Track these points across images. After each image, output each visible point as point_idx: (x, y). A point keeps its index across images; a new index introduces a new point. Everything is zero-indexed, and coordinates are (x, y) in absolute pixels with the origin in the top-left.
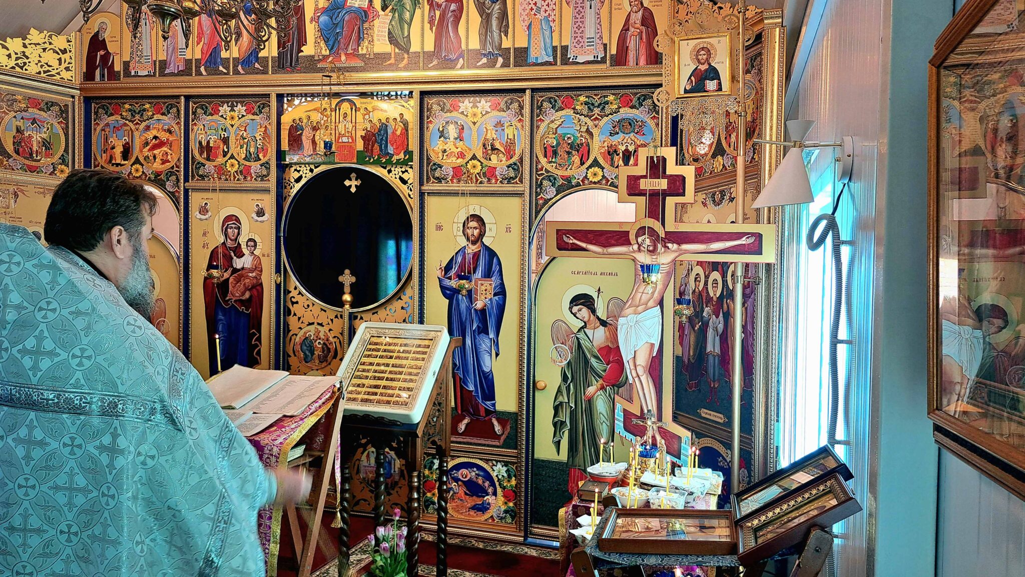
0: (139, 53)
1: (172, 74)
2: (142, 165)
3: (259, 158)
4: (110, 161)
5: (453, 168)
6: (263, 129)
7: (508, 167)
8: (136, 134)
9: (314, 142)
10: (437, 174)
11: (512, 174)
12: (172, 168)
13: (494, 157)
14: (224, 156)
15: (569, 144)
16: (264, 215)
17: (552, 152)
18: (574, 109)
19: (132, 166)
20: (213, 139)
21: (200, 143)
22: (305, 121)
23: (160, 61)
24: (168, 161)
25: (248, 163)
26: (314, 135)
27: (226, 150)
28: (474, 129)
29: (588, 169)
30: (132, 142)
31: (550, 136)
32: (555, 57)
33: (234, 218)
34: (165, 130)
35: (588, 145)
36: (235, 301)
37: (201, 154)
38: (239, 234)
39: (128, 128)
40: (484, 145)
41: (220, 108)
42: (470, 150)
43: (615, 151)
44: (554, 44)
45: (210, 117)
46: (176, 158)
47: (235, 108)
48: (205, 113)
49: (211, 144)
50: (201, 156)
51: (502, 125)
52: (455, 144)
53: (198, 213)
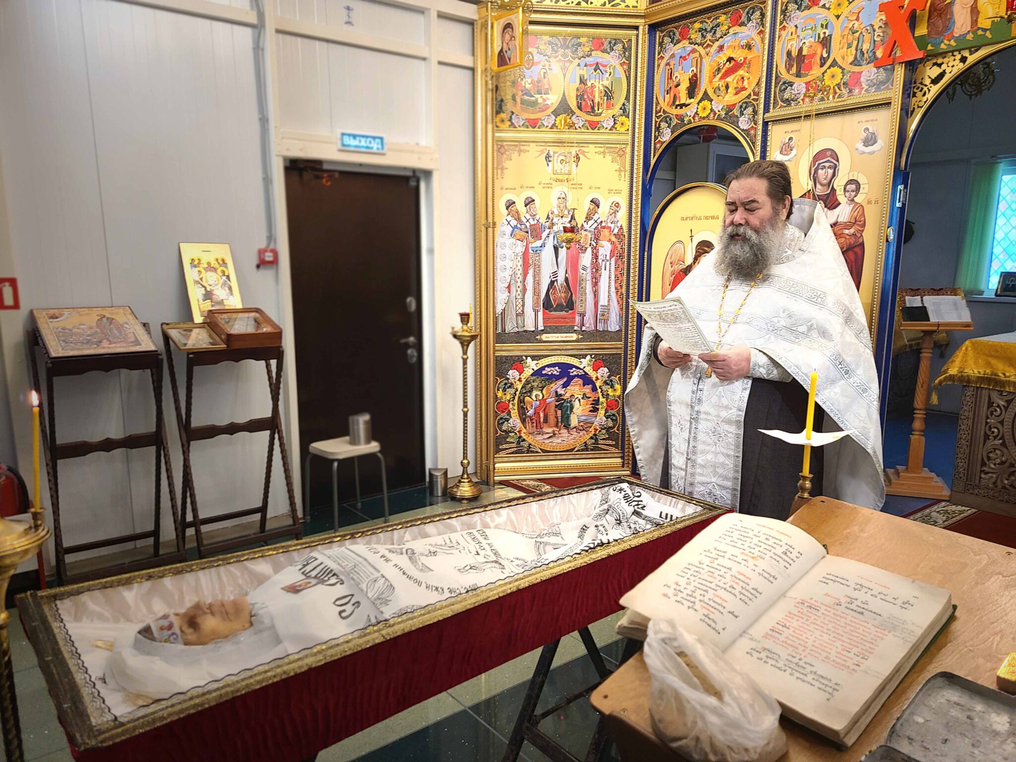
2: (711, 100)
3: (874, 56)
4: (674, 102)
8: (706, 61)
14: (822, 66)
20: (808, 42)
21: (789, 54)
24: (744, 89)
25: (856, 69)
27: (825, 55)
30: (700, 72)
33: (829, 153)
34: (742, 47)
37: (789, 69)
38: (834, 175)
39: (697, 55)
45: (806, 12)
46: (755, 81)
48: (799, 8)
49: (804, 53)
50: (788, 71)
53: (778, 152)
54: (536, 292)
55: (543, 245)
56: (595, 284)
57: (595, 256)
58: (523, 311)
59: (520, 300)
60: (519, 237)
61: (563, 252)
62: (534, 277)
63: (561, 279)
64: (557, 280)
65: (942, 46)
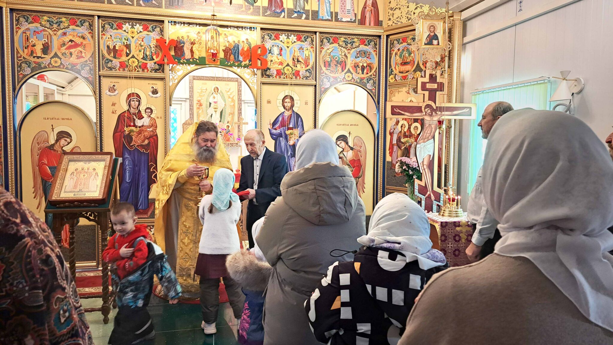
1: (88, 1)
2: (61, 59)
3: (153, 58)
4: (32, 54)
5: (277, 70)
6: (155, 41)
7: (306, 71)
8: (55, 38)
9: (192, 51)
10: (268, 73)
11: (308, 75)
12: (87, 61)
14: (127, 56)
15: (336, 61)
16: (157, 93)
17: (327, 65)
18: (339, 43)
19: (51, 58)
20: (119, 45)
21: (108, 47)
22: (186, 38)
24: (82, 57)
25: (145, 62)
26: (192, 47)
27: (128, 52)
28: (288, 50)
29: (345, 74)
30: (51, 42)
31: (327, 56)
32: (332, 17)
33: (135, 95)
35: (345, 62)
36: (138, 146)
37: (109, 54)
38: (139, 105)
39: (47, 33)
40: (293, 59)
42: (286, 61)
43: (358, 66)
44: (331, 11)
45: (116, 31)
46: (89, 55)
47: (135, 27)
48: (112, 28)
49: (117, 48)
51: (303, 49)
52: (277, 58)
53: (108, 91)
65: (181, 61)
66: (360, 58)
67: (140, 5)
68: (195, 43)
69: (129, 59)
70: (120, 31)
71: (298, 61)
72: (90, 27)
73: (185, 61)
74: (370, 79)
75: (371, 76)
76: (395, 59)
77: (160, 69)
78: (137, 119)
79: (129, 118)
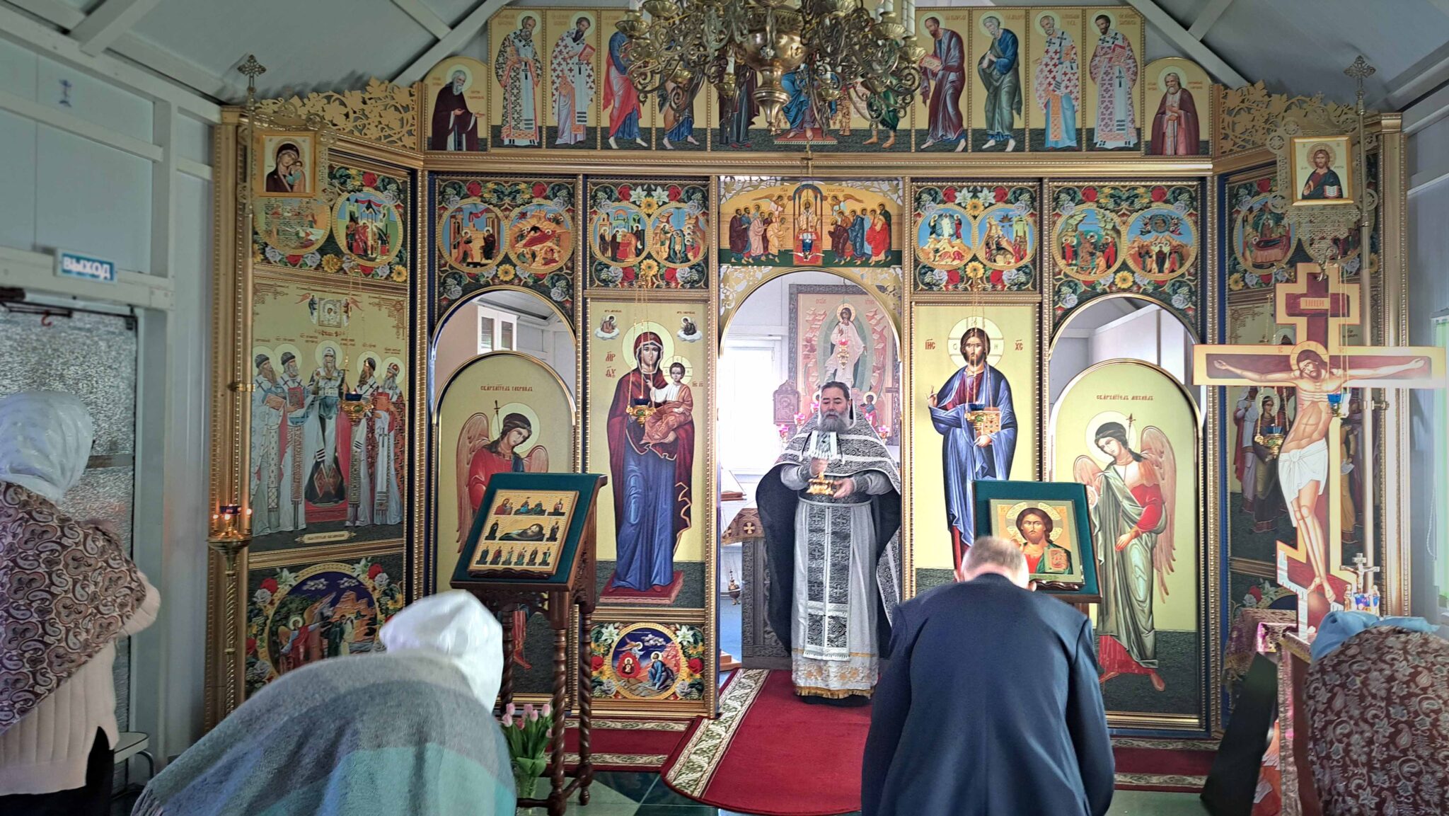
0: (516, 116)
1: (566, 146)
2: (515, 266)
3: (687, 258)
4: (464, 259)
6: (693, 221)
7: (1018, 270)
8: (505, 224)
9: (765, 239)
10: (928, 279)
11: (1023, 278)
12: (561, 269)
13: (999, 258)
14: (638, 255)
15: (1092, 243)
16: (694, 332)
17: (1070, 253)
18: (1097, 202)
20: (622, 233)
21: (602, 237)
22: (753, 211)
23: (548, 128)
24: (554, 261)
25: (672, 265)
26: (765, 230)
27: (640, 247)
28: (975, 224)
29: (1115, 273)
30: (498, 234)
31: (1070, 234)
32: (1079, 142)
33: (653, 336)
34: (549, 220)
35: (1115, 245)
36: (654, 446)
37: (604, 251)
38: (659, 357)
40: (987, 244)
41: (632, 192)
42: (970, 249)
43: (1147, 253)
44: (1078, 126)
45: (617, 204)
46: (567, 256)
47: (653, 193)
48: (609, 198)
49: (619, 239)
50: (603, 254)
51: (1010, 220)
52: (950, 242)
53: (599, 329)
54: (296, 478)
55: (305, 416)
56: (372, 465)
57: (371, 429)
58: (278, 504)
59: (274, 490)
60: (274, 404)
61: (331, 424)
62: (294, 457)
63: (328, 458)
64: (323, 461)
65: (743, 261)
66: (1154, 234)
67: (664, 148)
68: (772, 222)
69: (642, 262)
70: (625, 203)
71: (999, 248)
72: (570, 199)
73: (750, 260)
74: (1181, 284)
75: (1183, 275)
76: (1243, 234)
77: (700, 280)
78: (653, 389)
79: (637, 385)
